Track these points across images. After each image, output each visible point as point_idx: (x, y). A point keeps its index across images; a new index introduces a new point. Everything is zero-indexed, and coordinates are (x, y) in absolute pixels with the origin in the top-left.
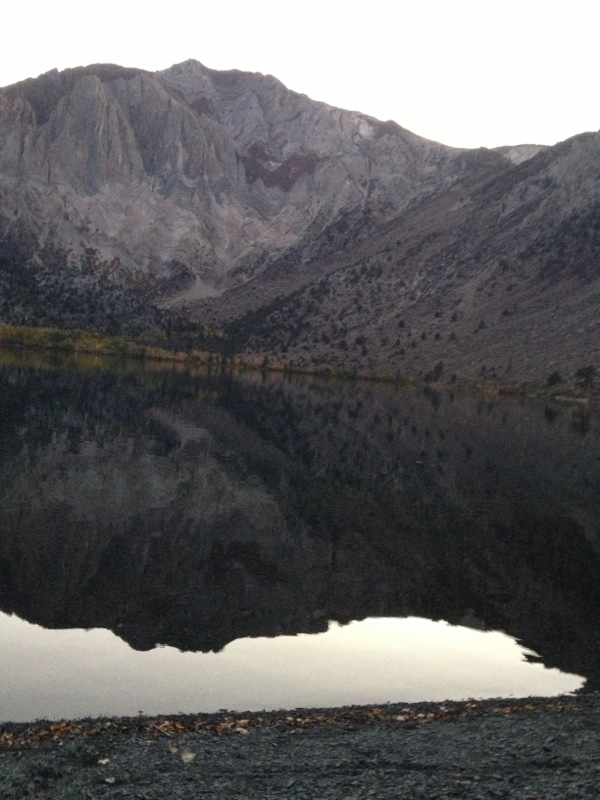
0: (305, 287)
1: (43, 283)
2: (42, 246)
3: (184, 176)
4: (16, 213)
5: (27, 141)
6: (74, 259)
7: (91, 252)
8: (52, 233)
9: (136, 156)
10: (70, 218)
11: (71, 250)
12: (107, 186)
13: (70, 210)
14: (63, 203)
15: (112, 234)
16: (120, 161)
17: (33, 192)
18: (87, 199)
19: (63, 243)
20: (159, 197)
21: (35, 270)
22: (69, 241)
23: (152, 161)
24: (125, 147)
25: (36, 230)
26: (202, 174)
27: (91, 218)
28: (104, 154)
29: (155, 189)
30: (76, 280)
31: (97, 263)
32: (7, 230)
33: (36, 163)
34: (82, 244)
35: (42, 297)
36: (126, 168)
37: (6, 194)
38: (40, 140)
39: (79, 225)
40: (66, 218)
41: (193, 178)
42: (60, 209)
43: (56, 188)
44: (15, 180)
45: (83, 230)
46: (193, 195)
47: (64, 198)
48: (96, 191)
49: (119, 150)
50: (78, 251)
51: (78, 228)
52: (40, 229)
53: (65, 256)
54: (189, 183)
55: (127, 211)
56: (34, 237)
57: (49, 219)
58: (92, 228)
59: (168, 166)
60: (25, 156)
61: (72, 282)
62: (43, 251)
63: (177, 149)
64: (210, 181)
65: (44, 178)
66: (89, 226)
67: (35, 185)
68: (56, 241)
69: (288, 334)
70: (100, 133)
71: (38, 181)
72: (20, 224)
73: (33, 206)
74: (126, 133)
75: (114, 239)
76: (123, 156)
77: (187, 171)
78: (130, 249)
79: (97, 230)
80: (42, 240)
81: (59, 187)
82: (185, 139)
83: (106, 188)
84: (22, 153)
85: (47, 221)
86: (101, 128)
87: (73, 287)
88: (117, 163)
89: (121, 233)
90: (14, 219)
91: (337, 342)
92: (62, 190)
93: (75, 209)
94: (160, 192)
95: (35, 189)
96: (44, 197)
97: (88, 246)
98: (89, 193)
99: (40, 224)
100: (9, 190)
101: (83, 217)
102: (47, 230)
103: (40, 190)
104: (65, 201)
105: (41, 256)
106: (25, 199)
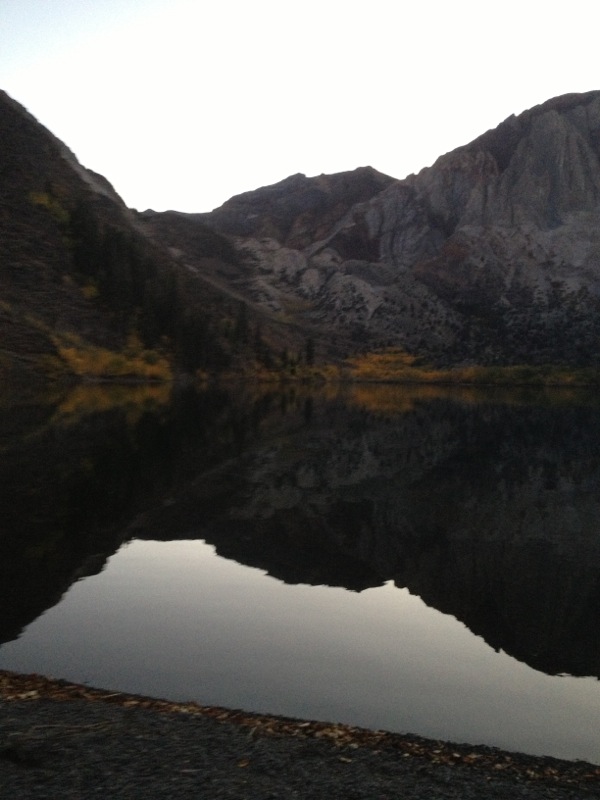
1: (511, 322)
2: (509, 286)
4: (482, 259)
5: (490, 190)
6: (540, 295)
7: (557, 285)
8: (517, 273)
10: (535, 255)
11: (536, 287)
12: (571, 217)
13: (534, 247)
14: (526, 242)
15: (578, 263)
16: (583, 188)
17: (498, 237)
18: (551, 233)
19: (528, 281)
21: (502, 311)
22: (534, 278)
25: (503, 273)
27: (556, 251)
28: (566, 184)
30: (543, 315)
31: (564, 295)
32: (475, 278)
33: (499, 209)
34: (548, 279)
35: (510, 336)
36: (590, 195)
37: (473, 243)
38: (503, 187)
39: (544, 260)
40: (530, 255)
42: (524, 248)
43: (519, 229)
44: (480, 229)
45: (548, 264)
47: (527, 237)
48: (560, 223)
49: (581, 177)
50: (544, 286)
51: (544, 264)
52: (506, 273)
53: (531, 293)
55: (593, 238)
56: (501, 279)
57: (514, 260)
58: (557, 260)
60: (488, 205)
61: (539, 319)
62: (510, 291)
65: (507, 222)
66: (555, 259)
67: (500, 229)
68: (522, 280)
70: (561, 165)
71: (501, 226)
72: (486, 270)
73: (498, 250)
75: (581, 268)
76: (586, 182)
79: (563, 262)
80: (508, 282)
81: (522, 227)
83: (570, 219)
84: (486, 202)
85: (512, 262)
86: (562, 159)
87: (541, 322)
88: (581, 190)
89: (587, 261)
90: (481, 266)
92: (526, 229)
93: (539, 246)
95: (500, 234)
96: (508, 240)
97: (554, 280)
98: (550, 227)
99: (505, 265)
100: (475, 240)
101: (547, 252)
102: (512, 271)
103: (504, 233)
104: (528, 239)
105: (508, 297)
106: (491, 245)
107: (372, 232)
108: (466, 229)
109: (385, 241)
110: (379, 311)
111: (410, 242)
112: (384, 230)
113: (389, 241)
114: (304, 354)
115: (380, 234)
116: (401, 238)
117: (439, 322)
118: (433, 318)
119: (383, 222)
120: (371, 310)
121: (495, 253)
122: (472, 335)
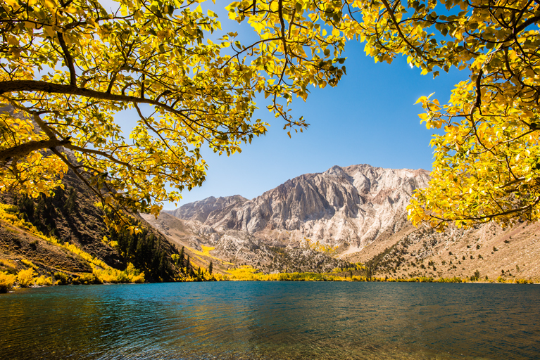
0: (398, 242)
1: (292, 255)
2: (291, 241)
6: (303, 244)
7: (308, 241)
8: (294, 236)
9: (320, 202)
11: (301, 241)
15: (315, 232)
16: (315, 205)
19: (298, 239)
21: (289, 251)
22: (301, 238)
23: (326, 203)
24: (316, 200)
25: (288, 235)
27: (307, 228)
29: (329, 213)
30: (304, 252)
31: (311, 245)
33: (286, 212)
34: (305, 238)
35: (292, 261)
36: (317, 207)
49: (314, 202)
50: (304, 241)
53: (299, 244)
59: (332, 204)
61: (302, 253)
68: (295, 238)
69: (395, 264)
70: (306, 197)
74: (315, 195)
77: (339, 204)
80: (291, 239)
82: (337, 193)
84: (281, 209)
87: (303, 255)
91: (419, 265)
92: (296, 220)
103: (288, 221)
105: (292, 245)
107: (239, 219)
108: (274, 219)
110: (241, 250)
113: (245, 222)
114: (208, 269)
115: (242, 220)
116: (250, 222)
117: (265, 255)
118: (263, 253)
119: (243, 216)
120: (238, 250)
122: (278, 260)
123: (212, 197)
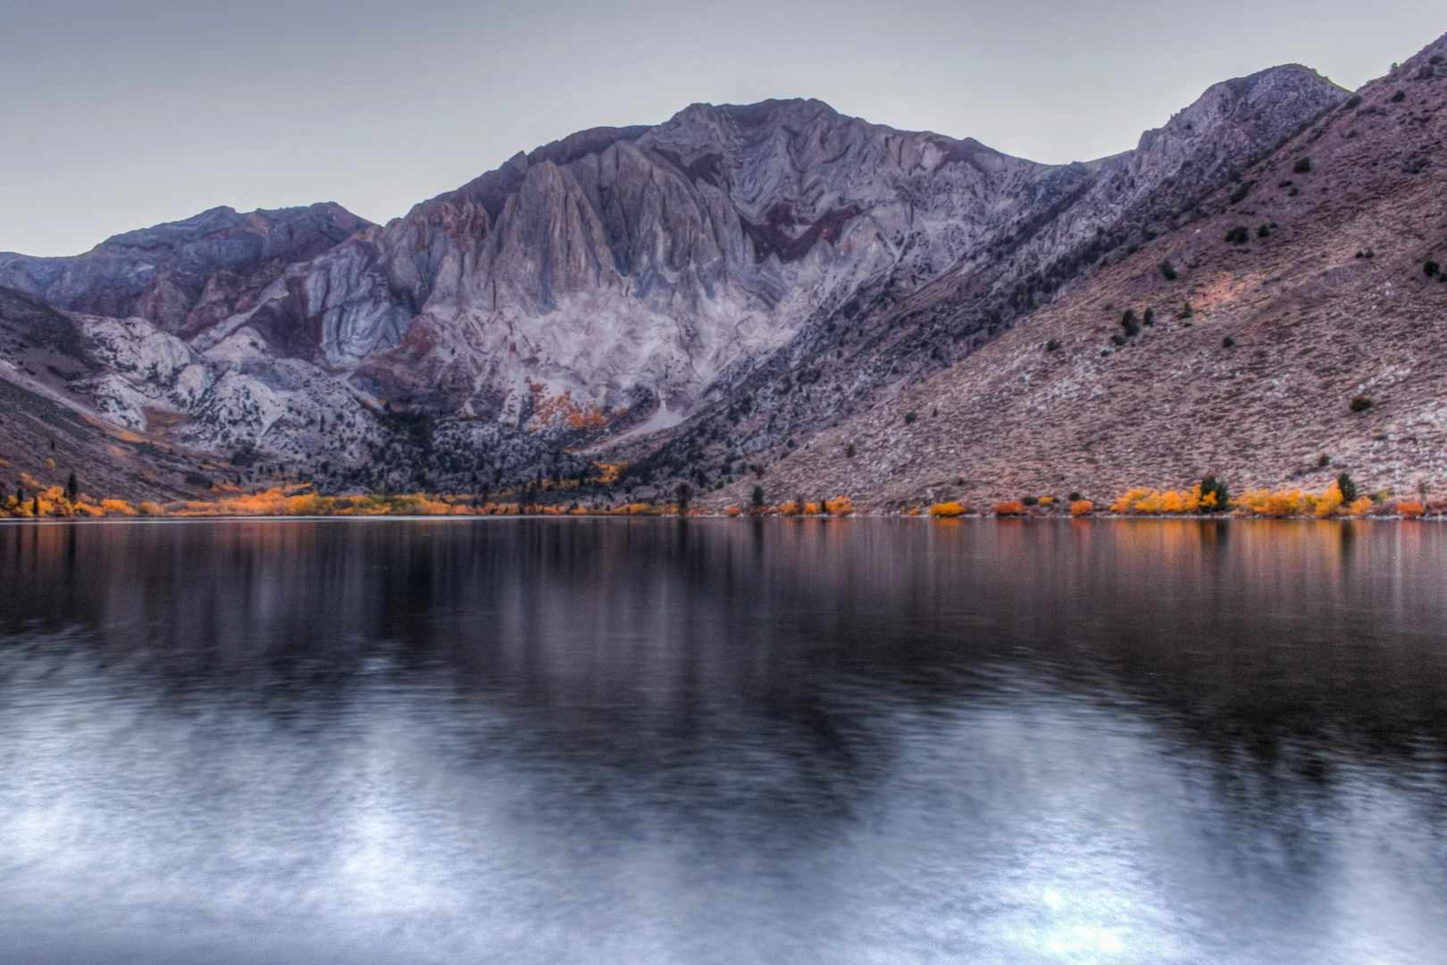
2: (478, 390)
3: (666, 269)
4: (453, 352)
5: (468, 260)
6: (514, 401)
7: (536, 389)
8: (493, 371)
9: (604, 253)
10: (518, 349)
11: (511, 391)
12: (567, 300)
13: (517, 338)
14: (508, 331)
15: (565, 361)
16: (583, 264)
17: (475, 322)
18: (541, 320)
19: (503, 383)
20: (633, 301)
22: (512, 379)
23: (627, 257)
24: (590, 244)
25: (475, 371)
26: (688, 263)
27: (543, 344)
28: (561, 258)
29: (629, 293)
31: (541, 403)
32: (439, 377)
33: (479, 286)
34: (527, 380)
36: (591, 273)
37: (443, 328)
38: (484, 256)
39: (527, 355)
40: (513, 348)
41: (676, 269)
42: (505, 339)
43: (501, 313)
44: (454, 310)
45: (532, 361)
46: (674, 291)
47: (510, 325)
48: (553, 307)
49: (582, 250)
50: (520, 390)
51: (527, 360)
52: (480, 369)
53: (503, 399)
54: (671, 277)
55: (588, 328)
56: (470, 379)
57: (492, 353)
58: (542, 356)
59: (645, 259)
60: (465, 279)
62: (478, 396)
63: (655, 236)
64: (698, 270)
65: (487, 303)
66: (539, 355)
67: (478, 313)
68: (496, 381)
70: (557, 233)
71: (480, 308)
72: (455, 367)
73: (473, 341)
74: (590, 227)
75: (567, 368)
76: (587, 256)
77: (670, 261)
78: (587, 378)
79: (549, 359)
80: (479, 383)
81: (505, 311)
82: (667, 220)
83: (565, 303)
84: (462, 275)
85: (488, 357)
86: (558, 227)
88: (580, 267)
89: (576, 358)
90: (449, 360)
92: (509, 315)
93: (524, 336)
94: (636, 295)
95: (477, 319)
96: (487, 326)
97: (534, 381)
98: (544, 313)
99: (480, 361)
100: (446, 325)
101: (533, 345)
102: (488, 368)
103: (484, 318)
104: (511, 328)
105: (474, 404)
106: (465, 333)
107: (313, 307)
108: (435, 309)
109: (331, 319)
111: (363, 324)
112: (330, 304)
113: (335, 319)
115: (324, 310)
116: (352, 318)
119: (327, 292)
121: (469, 344)
123: (223, 208)
